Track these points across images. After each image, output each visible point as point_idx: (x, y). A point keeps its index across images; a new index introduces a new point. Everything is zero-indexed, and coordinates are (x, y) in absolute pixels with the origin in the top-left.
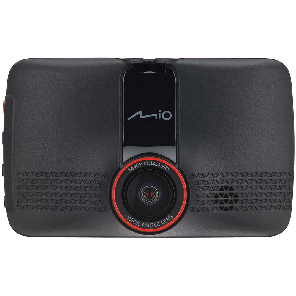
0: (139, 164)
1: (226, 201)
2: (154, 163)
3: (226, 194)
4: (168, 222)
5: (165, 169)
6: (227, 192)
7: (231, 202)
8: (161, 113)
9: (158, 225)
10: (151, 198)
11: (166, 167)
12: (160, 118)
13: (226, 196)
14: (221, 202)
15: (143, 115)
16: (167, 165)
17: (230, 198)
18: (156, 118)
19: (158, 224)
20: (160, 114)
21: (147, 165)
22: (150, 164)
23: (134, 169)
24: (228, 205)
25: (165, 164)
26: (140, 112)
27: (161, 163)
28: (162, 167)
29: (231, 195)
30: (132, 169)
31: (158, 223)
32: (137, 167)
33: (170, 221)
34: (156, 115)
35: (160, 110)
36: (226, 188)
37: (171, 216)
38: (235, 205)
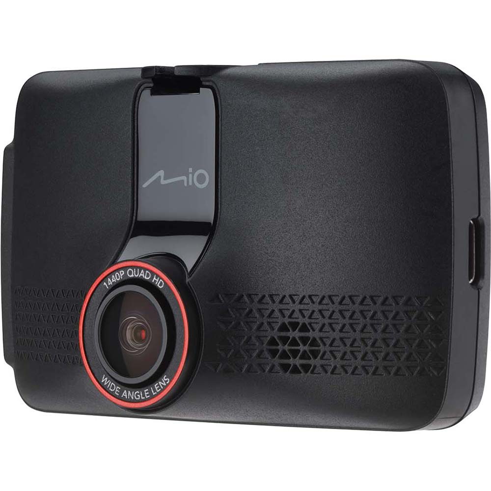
0: (119, 273)
1: (295, 353)
2: (142, 274)
3: (294, 339)
4: (162, 391)
5: (158, 285)
6: (296, 334)
7: (304, 356)
8: (193, 174)
9: (147, 395)
10: (143, 340)
11: (159, 280)
12: (190, 184)
13: (294, 342)
14: (284, 355)
15: (165, 179)
16: (161, 278)
17: (302, 348)
18: (186, 185)
19: (148, 393)
20: (190, 176)
21: (132, 276)
22: (136, 274)
23: (113, 283)
24: (298, 362)
25: (158, 276)
26: (161, 173)
27: (153, 273)
28: (153, 281)
29: (304, 340)
30: (109, 284)
31: (146, 392)
32: (116, 280)
33: (165, 387)
34: (184, 178)
35: (191, 169)
36: (294, 326)
37: (166, 378)
38: (312, 362)
